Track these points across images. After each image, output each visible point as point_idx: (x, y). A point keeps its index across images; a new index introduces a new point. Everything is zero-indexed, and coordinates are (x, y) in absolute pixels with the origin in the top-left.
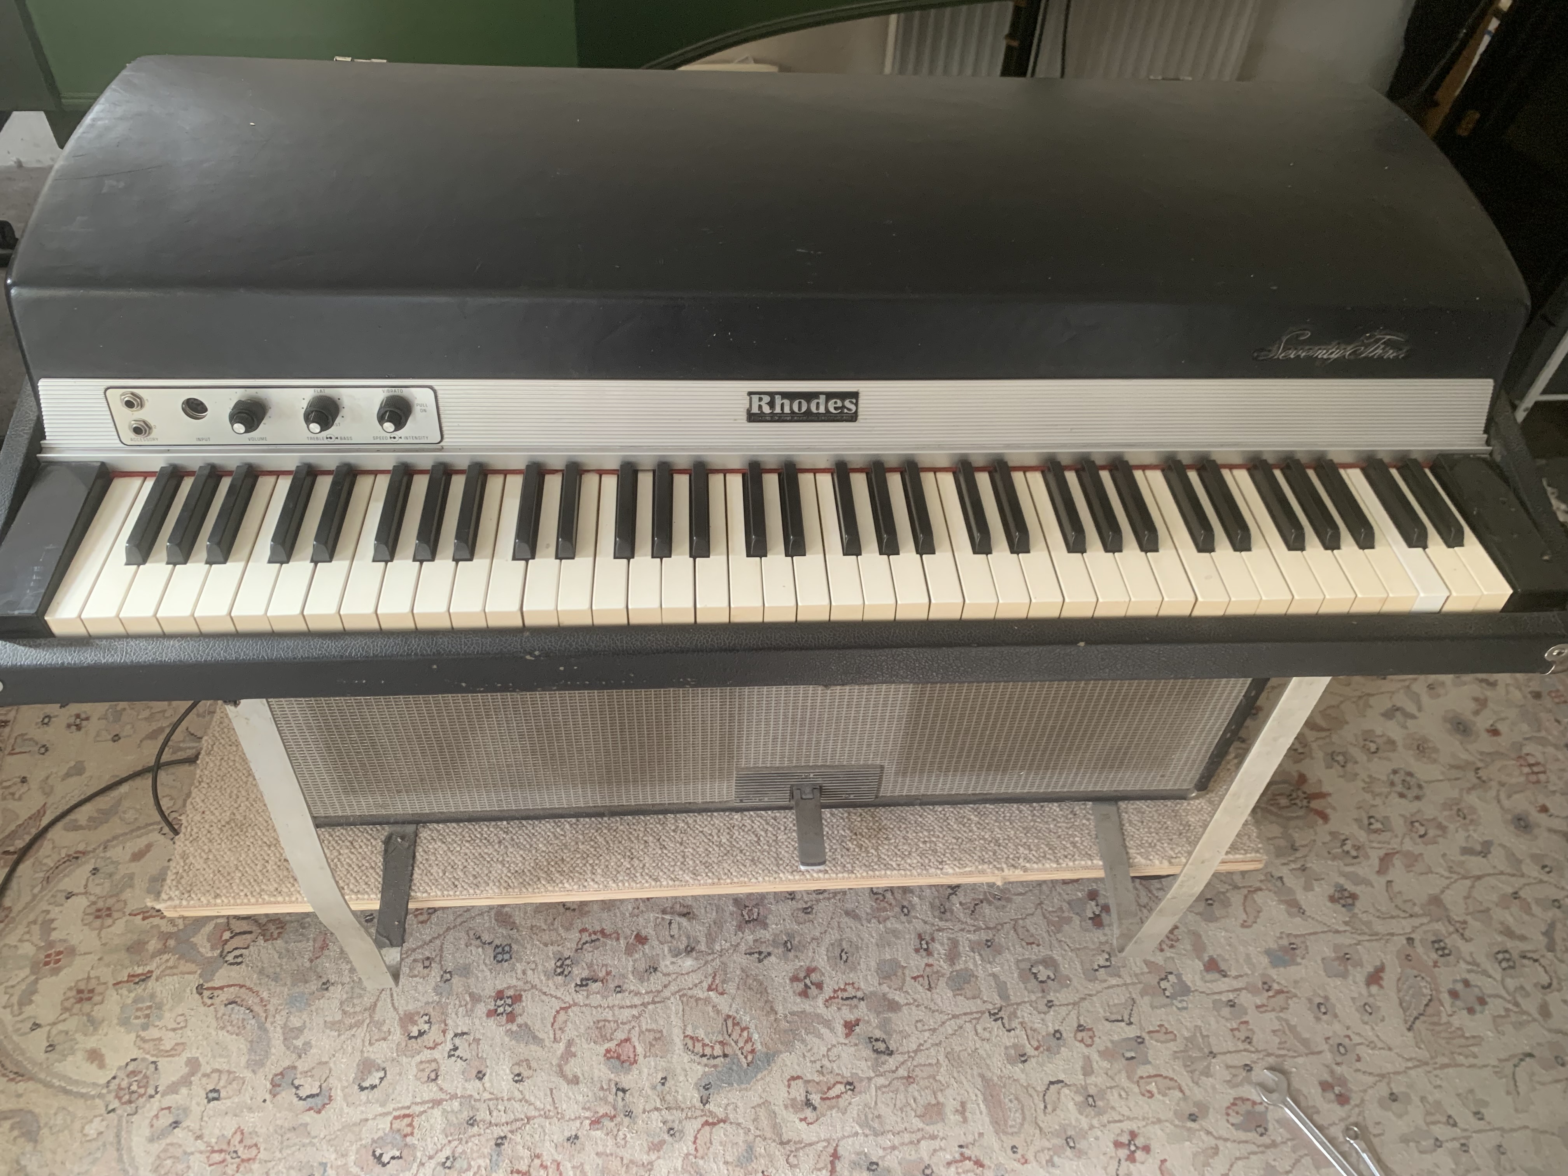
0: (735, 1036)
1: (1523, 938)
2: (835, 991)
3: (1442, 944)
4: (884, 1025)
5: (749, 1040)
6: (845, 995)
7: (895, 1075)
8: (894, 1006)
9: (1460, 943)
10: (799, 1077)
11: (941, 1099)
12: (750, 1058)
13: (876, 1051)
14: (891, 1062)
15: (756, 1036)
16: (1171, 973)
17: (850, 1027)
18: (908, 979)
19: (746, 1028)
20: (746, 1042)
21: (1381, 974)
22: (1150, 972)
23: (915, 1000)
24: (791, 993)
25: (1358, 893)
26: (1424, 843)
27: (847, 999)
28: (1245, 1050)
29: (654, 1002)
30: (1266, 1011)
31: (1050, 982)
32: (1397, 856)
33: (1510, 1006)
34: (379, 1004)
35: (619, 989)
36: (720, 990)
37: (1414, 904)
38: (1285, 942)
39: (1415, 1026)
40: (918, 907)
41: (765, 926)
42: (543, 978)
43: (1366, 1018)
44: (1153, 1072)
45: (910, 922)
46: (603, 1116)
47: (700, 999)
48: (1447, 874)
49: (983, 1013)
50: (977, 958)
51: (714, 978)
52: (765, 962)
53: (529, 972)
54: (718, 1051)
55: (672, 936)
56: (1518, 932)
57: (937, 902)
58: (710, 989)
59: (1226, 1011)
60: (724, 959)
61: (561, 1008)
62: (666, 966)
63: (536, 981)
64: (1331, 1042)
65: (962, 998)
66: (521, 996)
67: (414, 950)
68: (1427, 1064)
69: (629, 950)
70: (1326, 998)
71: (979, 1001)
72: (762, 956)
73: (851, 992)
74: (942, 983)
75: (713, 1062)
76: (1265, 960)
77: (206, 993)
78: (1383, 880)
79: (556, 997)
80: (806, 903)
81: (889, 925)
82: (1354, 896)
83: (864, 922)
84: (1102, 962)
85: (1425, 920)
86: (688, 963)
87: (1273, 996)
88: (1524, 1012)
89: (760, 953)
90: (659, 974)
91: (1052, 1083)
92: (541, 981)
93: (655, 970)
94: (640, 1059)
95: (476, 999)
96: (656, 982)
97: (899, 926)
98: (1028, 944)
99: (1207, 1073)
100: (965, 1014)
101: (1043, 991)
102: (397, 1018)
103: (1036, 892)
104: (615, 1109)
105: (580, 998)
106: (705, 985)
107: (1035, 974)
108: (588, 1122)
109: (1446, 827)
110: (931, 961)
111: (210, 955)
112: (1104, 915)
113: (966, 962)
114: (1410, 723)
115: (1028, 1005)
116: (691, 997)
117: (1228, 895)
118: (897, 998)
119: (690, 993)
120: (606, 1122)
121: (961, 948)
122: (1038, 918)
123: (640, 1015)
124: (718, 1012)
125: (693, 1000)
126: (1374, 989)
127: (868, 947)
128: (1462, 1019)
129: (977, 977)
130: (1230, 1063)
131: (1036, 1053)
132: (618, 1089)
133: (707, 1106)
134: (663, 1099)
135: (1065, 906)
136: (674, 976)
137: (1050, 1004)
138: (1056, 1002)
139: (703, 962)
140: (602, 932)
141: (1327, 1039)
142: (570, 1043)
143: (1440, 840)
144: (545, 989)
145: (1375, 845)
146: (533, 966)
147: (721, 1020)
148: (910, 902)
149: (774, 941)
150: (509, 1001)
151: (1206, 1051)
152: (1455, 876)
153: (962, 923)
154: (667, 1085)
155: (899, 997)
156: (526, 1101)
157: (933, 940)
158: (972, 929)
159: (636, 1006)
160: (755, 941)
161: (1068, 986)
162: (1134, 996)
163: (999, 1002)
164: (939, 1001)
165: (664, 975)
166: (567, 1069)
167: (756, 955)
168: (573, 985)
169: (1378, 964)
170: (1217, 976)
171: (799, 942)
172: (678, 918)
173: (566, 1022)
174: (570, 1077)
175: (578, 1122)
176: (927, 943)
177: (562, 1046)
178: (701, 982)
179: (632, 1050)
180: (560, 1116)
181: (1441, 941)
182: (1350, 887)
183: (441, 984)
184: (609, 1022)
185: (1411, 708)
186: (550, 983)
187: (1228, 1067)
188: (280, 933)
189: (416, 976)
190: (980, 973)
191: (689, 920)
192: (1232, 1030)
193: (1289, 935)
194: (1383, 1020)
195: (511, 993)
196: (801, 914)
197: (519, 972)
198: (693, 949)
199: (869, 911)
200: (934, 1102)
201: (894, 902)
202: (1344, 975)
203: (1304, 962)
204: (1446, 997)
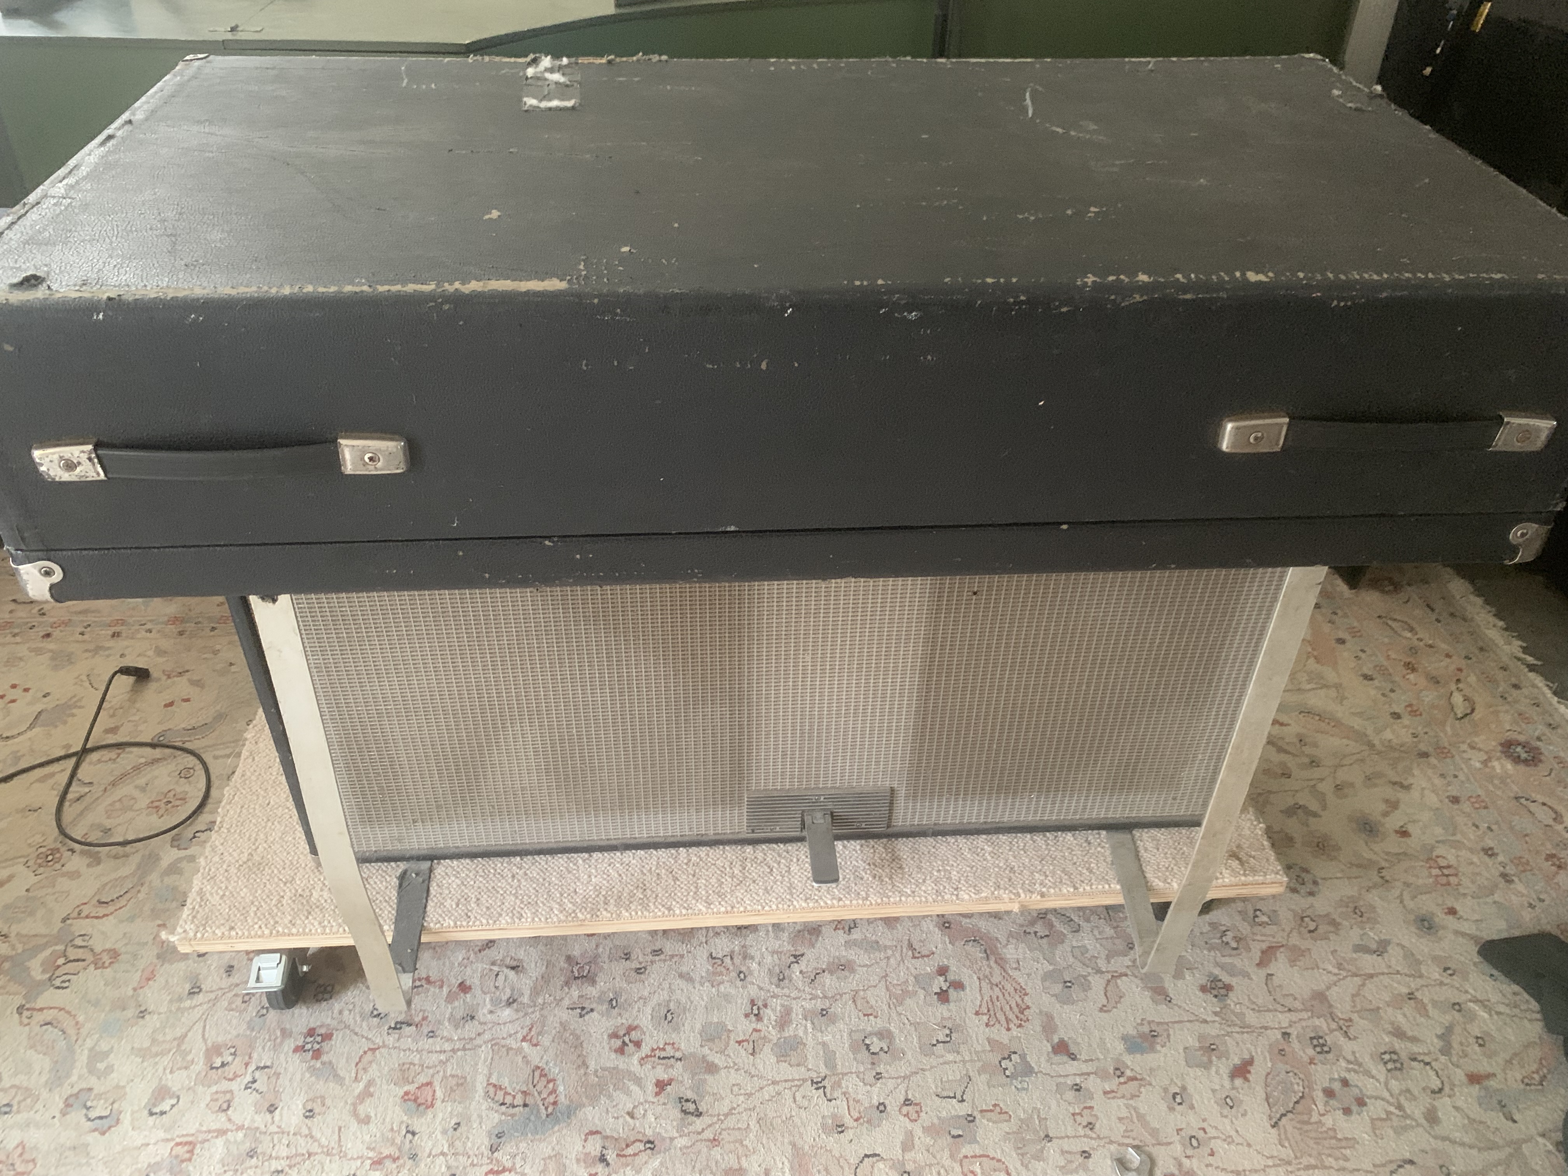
0: (540, 1087)
1: (1414, 1040)
2: (653, 1050)
3: (1321, 1041)
4: (698, 1087)
5: (554, 1091)
6: (663, 1054)
7: (700, 1137)
8: (712, 1068)
9: (1342, 1040)
10: (597, 1132)
11: (745, 1164)
12: (550, 1110)
13: (685, 1112)
14: (699, 1123)
15: (561, 1088)
16: (1015, 1053)
17: (661, 1086)
18: (732, 1042)
19: (554, 1080)
20: (550, 1093)
21: (1249, 1068)
22: (992, 1051)
23: (735, 1064)
24: (607, 1048)
25: (1233, 984)
26: (1312, 938)
27: (664, 1058)
28: (1085, 1136)
29: (464, 1049)
30: (1114, 1098)
31: (881, 1053)
32: (1282, 949)
33: (1392, 1109)
34: (190, 1034)
35: (432, 1034)
36: (535, 1041)
37: (1295, 999)
38: (1146, 1029)
39: (1281, 1123)
40: (756, 974)
41: (593, 982)
42: (358, 1018)
43: (1226, 1111)
44: (978, 1152)
45: (743, 987)
46: (386, 1157)
47: (511, 1049)
48: (1336, 971)
49: (804, 1080)
50: (809, 1025)
51: (530, 1030)
52: (586, 1017)
53: (346, 1013)
54: (519, 1100)
55: (496, 988)
56: (1410, 1034)
57: (777, 970)
58: (524, 1039)
59: (1070, 1095)
60: (545, 1012)
61: (370, 1049)
62: (484, 1015)
63: (351, 1022)
64: (1183, 1133)
65: (786, 1064)
66: (331, 1035)
67: (237, 985)
68: (1289, 1163)
69: (451, 998)
70: (1184, 1088)
71: (803, 1069)
72: (584, 1011)
73: (670, 1051)
74: (767, 1049)
75: (511, 1111)
76: (1120, 1047)
77: (26, 1013)
78: (1263, 973)
79: (367, 1038)
80: (640, 963)
81: (722, 988)
82: (1228, 988)
83: (697, 985)
84: (941, 1038)
85: (1305, 1015)
86: (507, 1013)
87: (1125, 1083)
88: (1406, 1116)
89: (583, 1008)
90: (476, 1022)
91: (867, 1156)
92: (356, 1022)
93: (473, 1018)
94: (438, 1103)
95: (286, 1033)
96: (471, 1029)
97: (733, 991)
98: (865, 1015)
99: (1039, 1157)
100: (786, 1081)
101: (873, 1064)
102: (204, 1048)
103: (883, 964)
104: (400, 1149)
105: (391, 1040)
106: (520, 1036)
107: (868, 1046)
108: (369, 1162)
109: (1339, 924)
110: (759, 1027)
111: (39, 978)
112: (951, 991)
113: (796, 1029)
114: (1312, 820)
115: (854, 1076)
116: (503, 1046)
117: (1089, 978)
118: (716, 1061)
119: (503, 1042)
120: (388, 1163)
121: (794, 1015)
122: (881, 991)
123: (447, 1060)
124: (528, 1063)
125: (504, 1049)
126: (1238, 1082)
127: (696, 1010)
128: (1335, 1120)
129: (805, 1045)
130: (1066, 1148)
131: (855, 1124)
132: (408, 1132)
133: (496, 1154)
134: (451, 1145)
135: (911, 979)
136: (490, 1026)
137: (878, 1076)
138: (885, 1075)
139: (522, 1014)
140: (428, 980)
141: (1179, 1131)
142: (370, 1083)
143: (1332, 937)
144: (357, 1030)
145: (1258, 937)
146: (351, 1007)
147: (529, 1070)
148: (748, 967)
149: (599, 998)
150: (319, 1039)
151: (1042, 1135)
152: (1344, 973)
153: (799, 991)
154: (459, 1130)
155: (717, 1059)
156: (312, 1137)
157: (765, 1006)
158: (809, 997)
159: (445, 1052)
160: (580, 997)
161: (900, 1059)
162: (971, 1074)
163: (824, 1071)
164: (761, 1067)
165: (481, 1023)
166: (362, 1110)
167: (579, 1011)
168: (386, 1027)
169: (1247, 1057)
170: (1065, 1058)
171: (625, 1001)
172: (506, 970)
173: (371, 1062)
174: (362, 1116)
175: (359, 1162)
176: (758, 1009)
177: (361, 1085)
178: (517, 1032)
179: (431, 1094)
180: (342, 1155)
181: (1322, 1038)
182: (1226, 979)
183: (257, 1020)
184: (414, 1065)
185: (1314, 806)
186: (364, 1024)
187: (1063, 1152)
188: (111, 963)
189: (232, 1010)
190: (810, 1041)
191: (517, 973)
192: (1073, 1115)
193: (1149, 1023)
194: (1244, 1115)
195: (323, 1031)
196: (633, 974)
197: (336, 1011)
198: (514, 1001)
199: (704, 974)
200: (736, 1166)
201: (731, 968)
202: (1207, 1066)
203: (1164, 1050)
204: (1319, 1095)
